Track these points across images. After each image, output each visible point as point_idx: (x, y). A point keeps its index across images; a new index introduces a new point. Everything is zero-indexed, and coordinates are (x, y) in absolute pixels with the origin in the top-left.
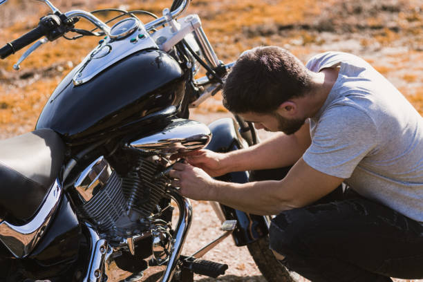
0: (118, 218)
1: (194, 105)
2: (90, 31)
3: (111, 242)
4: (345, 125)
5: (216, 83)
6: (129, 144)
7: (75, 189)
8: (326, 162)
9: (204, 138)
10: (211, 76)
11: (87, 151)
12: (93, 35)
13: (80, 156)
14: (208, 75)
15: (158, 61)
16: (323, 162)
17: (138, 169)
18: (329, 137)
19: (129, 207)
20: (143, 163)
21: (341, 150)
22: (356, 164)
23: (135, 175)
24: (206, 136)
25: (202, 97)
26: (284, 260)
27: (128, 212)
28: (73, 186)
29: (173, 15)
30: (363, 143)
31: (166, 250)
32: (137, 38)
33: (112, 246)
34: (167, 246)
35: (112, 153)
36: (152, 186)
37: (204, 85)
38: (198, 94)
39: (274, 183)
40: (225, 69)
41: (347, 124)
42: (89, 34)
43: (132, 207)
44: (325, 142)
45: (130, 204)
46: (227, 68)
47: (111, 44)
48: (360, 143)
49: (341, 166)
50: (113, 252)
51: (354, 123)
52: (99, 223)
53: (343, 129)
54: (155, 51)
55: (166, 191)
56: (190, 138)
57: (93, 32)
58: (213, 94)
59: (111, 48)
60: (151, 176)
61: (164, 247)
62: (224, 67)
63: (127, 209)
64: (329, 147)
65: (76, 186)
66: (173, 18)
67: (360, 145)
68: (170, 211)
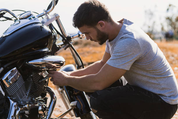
0: (22, 97)
1: (57, 53)
2: (10, 18)
3: (19, 105)
4: (126, 45)
5: (66, 44)
6: (28, 63)
7: (3, 81)
8: (118, 63)
9: (62, 62)
10: (64, 41)
11: (8, 64)
12: (12, 20)
13: (5, 66)
14: (63, 40)
15: (41, 27)
16: (116, 63)
17: (32, 75)
18: (120, 51)
19: (28, 94)
20: (34, 74)
21: (125, 57)
22: (132, 63)
23: (30, 80)
24: (63, 62)
25: (60, 50)
26: (97, 113)
27: (27, 96)
28: (2, 79)
29: (48, 12)
30: (135, 53)
31: (44, 114)
32: (32, 18)
33: (20, 107)
34: (45, 112)
35: (20, 67)
36: (38, 85)
37: (61, 45)
38: (58, 49)
39: (93, 75)
40: (71, 38)
41: (127, 45)
42: (10, 19)
43: (29, 94)
44: (117, 53)
45: (28, 93)
46: (71, 37)
47: (20, 21)
48: (133, 53)
49: (125, 64)
50: (21, 110)
51: (131, 44)
52: (14, 98)
53: (126, 47)
54: (40, 24)
55: (44, 89)
56: (55, 62)
57: (12, 19)
58: (65, 49)
59: (20, 22)
60: (38, 81)
61: (44, 112)
62: (70, 37)
63: (27, 95)
64: (119, 56)
65: (3, 80)
66: (47, 13)
67: (133, 54)
68: (46, 99)
